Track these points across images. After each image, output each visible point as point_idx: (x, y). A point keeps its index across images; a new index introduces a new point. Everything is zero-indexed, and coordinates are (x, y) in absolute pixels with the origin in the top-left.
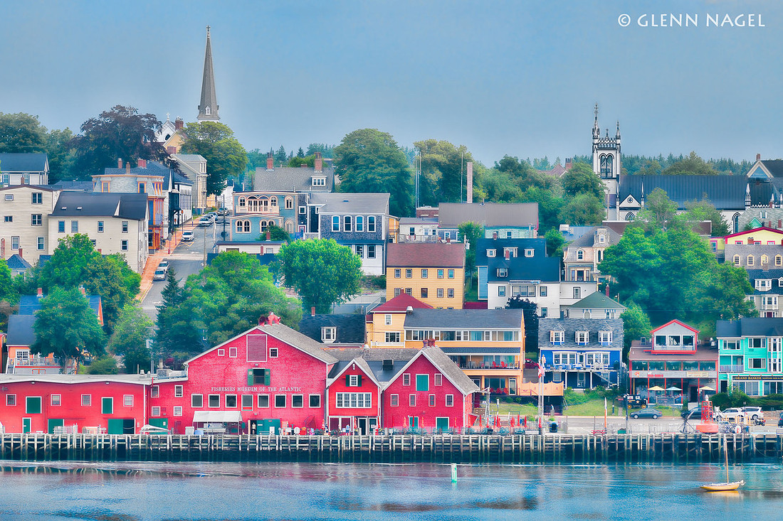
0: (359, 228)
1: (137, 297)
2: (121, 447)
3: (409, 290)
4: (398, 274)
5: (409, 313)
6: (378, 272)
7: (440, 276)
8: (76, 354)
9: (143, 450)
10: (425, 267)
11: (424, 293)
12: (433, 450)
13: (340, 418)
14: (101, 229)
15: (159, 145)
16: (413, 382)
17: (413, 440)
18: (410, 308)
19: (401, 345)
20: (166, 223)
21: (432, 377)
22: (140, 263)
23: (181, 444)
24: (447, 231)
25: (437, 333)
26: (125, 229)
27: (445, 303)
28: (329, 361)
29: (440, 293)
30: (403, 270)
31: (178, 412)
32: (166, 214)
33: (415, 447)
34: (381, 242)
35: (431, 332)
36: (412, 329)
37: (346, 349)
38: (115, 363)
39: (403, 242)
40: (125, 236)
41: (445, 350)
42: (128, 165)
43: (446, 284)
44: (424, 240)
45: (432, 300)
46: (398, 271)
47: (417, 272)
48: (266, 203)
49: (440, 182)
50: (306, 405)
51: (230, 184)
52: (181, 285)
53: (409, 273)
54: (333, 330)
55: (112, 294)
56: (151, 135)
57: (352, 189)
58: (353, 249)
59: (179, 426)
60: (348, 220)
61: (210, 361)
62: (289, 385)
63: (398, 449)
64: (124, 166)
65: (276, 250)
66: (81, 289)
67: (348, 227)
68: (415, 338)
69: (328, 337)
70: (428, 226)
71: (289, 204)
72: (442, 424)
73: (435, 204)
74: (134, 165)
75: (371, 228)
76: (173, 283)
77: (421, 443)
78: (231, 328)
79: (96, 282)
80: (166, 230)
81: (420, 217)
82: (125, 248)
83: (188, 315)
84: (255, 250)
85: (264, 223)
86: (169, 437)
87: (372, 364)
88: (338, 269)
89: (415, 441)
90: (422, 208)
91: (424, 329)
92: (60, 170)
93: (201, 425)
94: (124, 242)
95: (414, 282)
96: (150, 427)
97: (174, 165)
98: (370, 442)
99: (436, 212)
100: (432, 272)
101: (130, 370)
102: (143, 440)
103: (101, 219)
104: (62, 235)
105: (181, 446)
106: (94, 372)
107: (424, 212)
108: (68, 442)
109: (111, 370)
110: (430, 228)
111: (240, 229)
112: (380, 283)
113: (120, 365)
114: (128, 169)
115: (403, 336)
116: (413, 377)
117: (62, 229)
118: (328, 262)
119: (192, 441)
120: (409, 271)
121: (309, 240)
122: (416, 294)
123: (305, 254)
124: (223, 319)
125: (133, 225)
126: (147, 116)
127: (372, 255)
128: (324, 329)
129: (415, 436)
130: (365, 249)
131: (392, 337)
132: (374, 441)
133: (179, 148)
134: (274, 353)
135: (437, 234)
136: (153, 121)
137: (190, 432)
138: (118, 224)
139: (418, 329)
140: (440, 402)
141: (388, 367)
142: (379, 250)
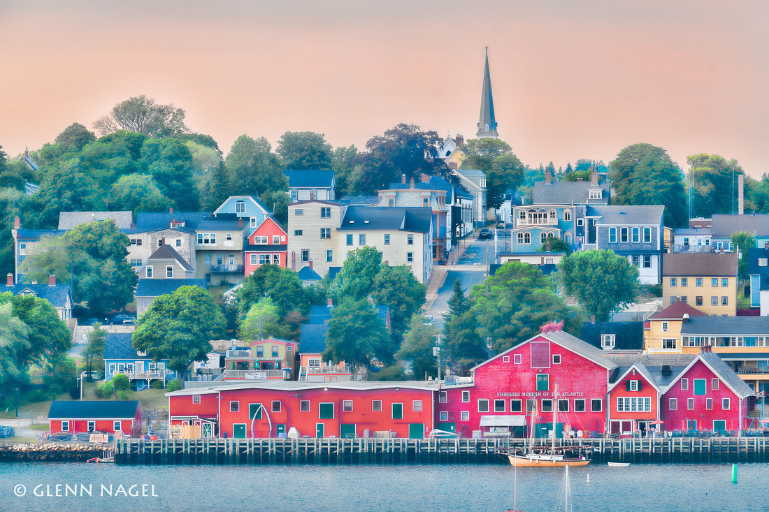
0: (635, 238)
1: (423, 307)
2: (411, 451)
3: (684, 298)
4: (673, 283)
5: (685, 321)
6: (654, 281)
7: (714, 285)
8: (365, 362)
9: (432, 453)
10: (700, 275)
11: (699, 301)
12: (711, 452)
13: (621, 421)
14: (387, 241)
15: (441, 161)
16: (691, 387)
17: (691, 443)
18: (686, 316)
19: (678, 350)
20: (449, 235)
21: (709, 381)
22: (425, 274)
23: (468, 447)
24: (720, 241)
25: (713, 339)
26: (410, 242)
27: (719, 310)
28: (609, 367)
29: (714, 301)
30: (679, 280)
31: (465, 416)
32: (449, 227)
33: (693, 449)
34: (656, 252)
35: (707, 339)
36: (689, 336)
37: (624, 355)
38: (403, 369)
39: (677, 253)
40: (410, 249)
41: (722, 355)
42: (412, 180)
43: (720, 292)
44: (698, 250)
45: (707, 308)
46: (673, 280)
47: (692, 281)
48: (545, 216)
49: (711, 194)
50: (588, 409)
51: (508, 198)
52: (466, 295)
53: (684, 283)
54: (613, 337)
55: (400, 303)
56: (434, 151)
57: (628, 202)
58: (630, 259)
59: (467, 429)
60: (624, 231)
61: (496, 368)
62: (571, 390)
63: (677, 451)
64: (408, 181)
65: (557, 260)
66: (370, 299)
67: (624, 238)
68: (692, 344)
69: (608, 344)
70: (702, 237)
71: (567, 216)
72: (719, 426)
73: (707, 215)
74: (417, 181)
75: (647, 238)
76: (459, 292)
77: (699, 445)
78: (514, 336)
79: (384, 292)
80: (449, 242)
81: (694, 228)
82: (410, 260)
83: (472, 324)
84: (536, 261)
85: (543, 235)
86: (457, 441)
87: (651, 369)
88: (616, 278)
89: (693, 443)
90: (695, 220)
91: (700, 336)
92: (345, 186)
93: (487, 428)
94: (410, 255)
95: (691, 290)
96: (438, 431)
97: (456, 180)
98: (650, 444)
99: (709, 223)
100: (707, 281)
101: (418, 376)
102: (432, 445)
103: (387, 232)
104: (351, 248)
105: (468, 449)
106: (383, 379)
107: (697, 223)
108: (360, 447)
109: (399, 377)
110: (703, 238)
111: (520, 241)
112: (656, 292)
113: (408, 371)
114: (412, 184)
115: (679, 343)
116: (691, 382)
117: (349, 242)
118: (606, 272)
119: (479, 445)
120: (684, 280)
121: (588, 251)
122: (692, 302)
123: (584, 263)
124: (507, 327)
125: (418, 238)
126: (431, 133)
127: (647, 265)
128: (604, 337)
129: (693, 438)
130: (642, 259)
131: (669, 344)
132: (654, 443)
133: (459, 164)
134: (557, 360)
135: (710, 244)
136: (435, 137)
137: (476, 435)
138: (404, 236)
139: (695, 336)
140: (717, 406)
141: (667, 372)
142: (654, 260)
